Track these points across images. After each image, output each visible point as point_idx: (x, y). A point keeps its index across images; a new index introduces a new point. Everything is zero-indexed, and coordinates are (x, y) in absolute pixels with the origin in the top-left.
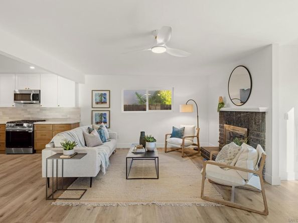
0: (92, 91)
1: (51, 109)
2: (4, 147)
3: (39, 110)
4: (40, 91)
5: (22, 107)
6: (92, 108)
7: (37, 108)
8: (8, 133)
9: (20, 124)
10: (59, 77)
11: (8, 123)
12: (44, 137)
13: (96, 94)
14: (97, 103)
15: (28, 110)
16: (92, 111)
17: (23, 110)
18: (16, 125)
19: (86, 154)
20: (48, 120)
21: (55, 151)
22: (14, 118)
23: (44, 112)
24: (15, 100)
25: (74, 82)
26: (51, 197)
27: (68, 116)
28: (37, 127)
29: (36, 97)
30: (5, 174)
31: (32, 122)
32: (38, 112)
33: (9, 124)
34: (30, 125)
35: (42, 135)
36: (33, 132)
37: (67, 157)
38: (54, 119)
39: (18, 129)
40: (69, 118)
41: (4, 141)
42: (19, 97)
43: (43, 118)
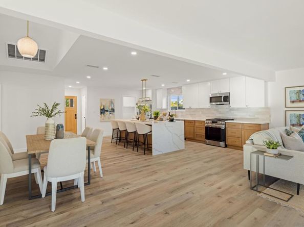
0: (286, 88)
1: (238, 109)
2: (204, 139)
3: (228, 110)
4: (229, 93)
5: (215, 107)
6: (286, 107)
7: (227, 108)
8: (207, 128)
9: (214, 121)
10: (247, 77)
11: (206, 120)
12: (234, 134)
13: (290, 91)
14: (293, 102)
15: (220, 110)
16: (286, 111)
17: (215, 110)
18: (212, 122)
19: (292, 157)
20: (236, 119)
21: (255, 148)
22: (209, 116)
23: (232, 112)
24: (210, 102)
25: (263, 81)
26: (255, 188)
27: (256, 116)
28: (228, 125)
29: (226, 99)
30: (210, 159)
31: (224, 120)
32: (227, 112)
33: (208, 121)
34: (223, 123)
35: (232, 133)
36: (225, 129)
37: (272, 155)
38: (241, 119)
39: (214, 125)
40: (258, 118)
41: (204, 134)
42: (213, 99)
43: (231, 117)
